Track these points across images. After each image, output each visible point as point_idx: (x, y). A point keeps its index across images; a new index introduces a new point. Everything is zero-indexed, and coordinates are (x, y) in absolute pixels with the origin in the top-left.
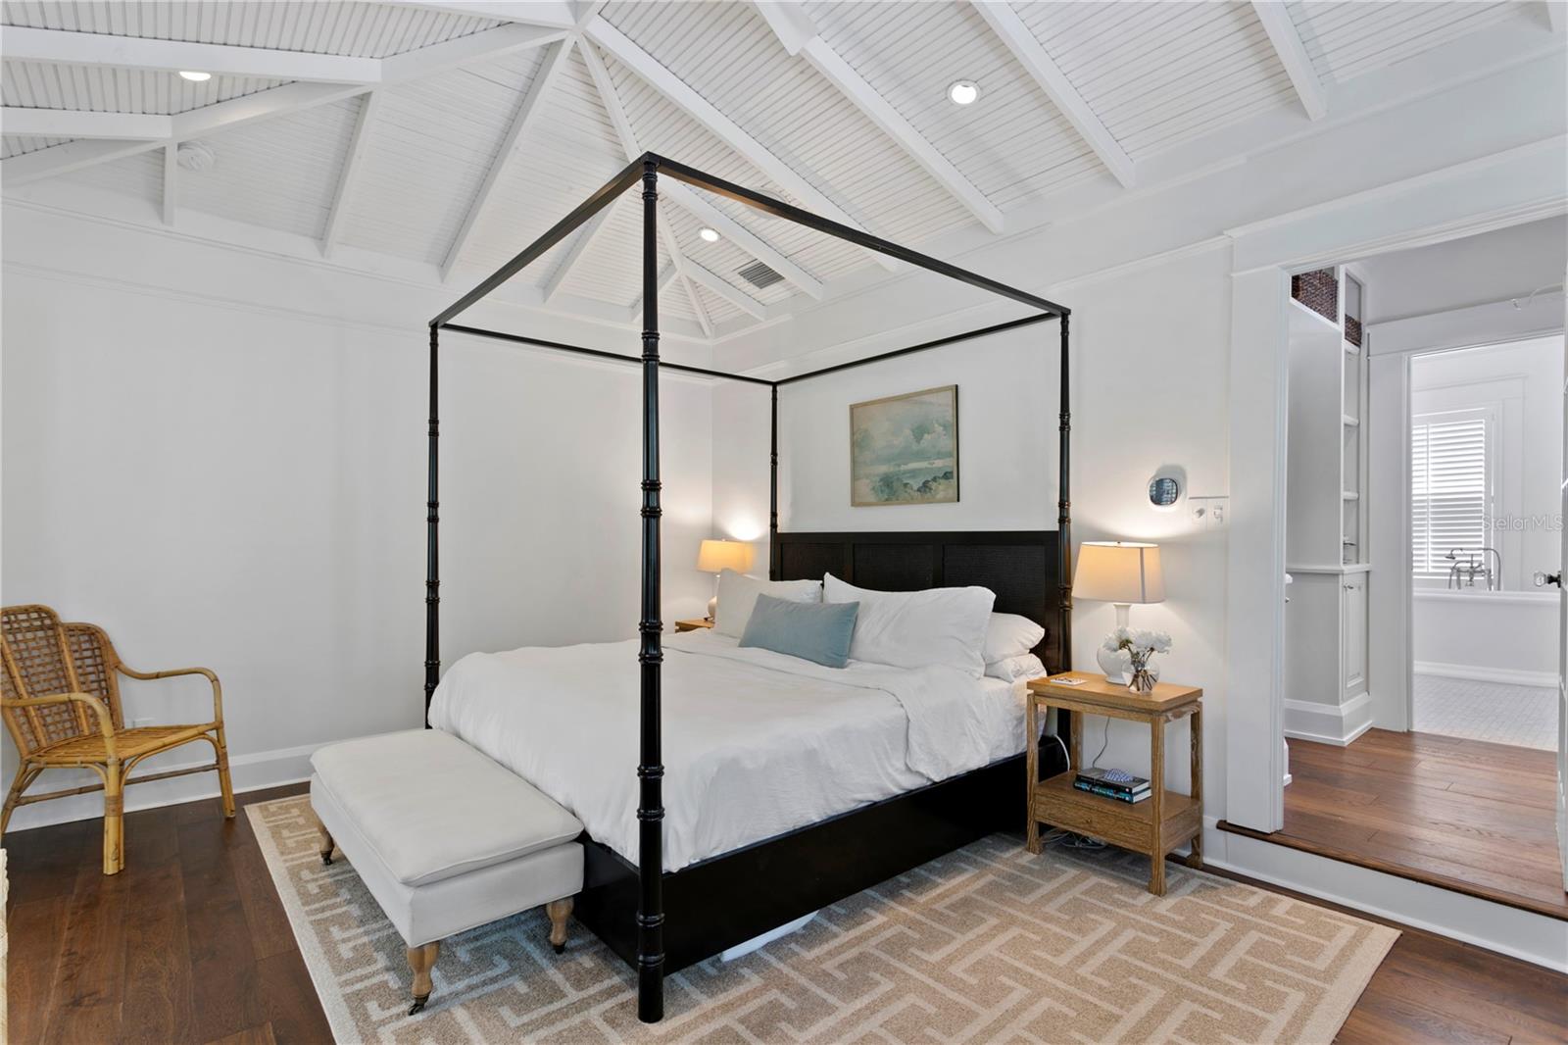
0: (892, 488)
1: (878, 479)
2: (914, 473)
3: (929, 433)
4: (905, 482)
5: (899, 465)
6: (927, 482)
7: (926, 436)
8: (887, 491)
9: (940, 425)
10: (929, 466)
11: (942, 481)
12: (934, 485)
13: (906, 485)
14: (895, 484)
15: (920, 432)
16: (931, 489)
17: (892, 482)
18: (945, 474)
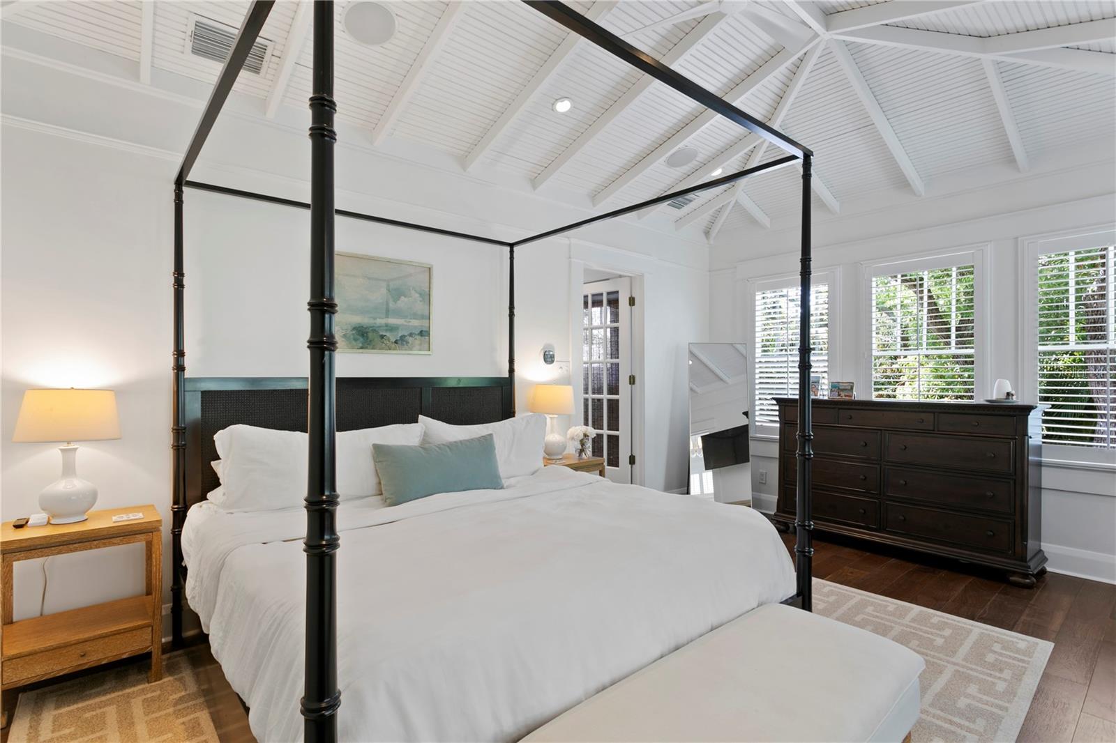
0: (367, 338)
1: (350, 328)
2: (392, 329)
3: (405, 297)
4: (381, 333)
5: (375, 319)
6: (404, 336)
7: (403, 297)
8: (361, 339)
9: (416, 292)
10: (405, 323)
11: (418, 337)
12: (410, 340)
13: (382, 337)
14: (370, 335)
15: (397, 293)
16: (407, 343)
17: (367, 333)
18: (421, 332)
